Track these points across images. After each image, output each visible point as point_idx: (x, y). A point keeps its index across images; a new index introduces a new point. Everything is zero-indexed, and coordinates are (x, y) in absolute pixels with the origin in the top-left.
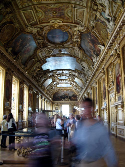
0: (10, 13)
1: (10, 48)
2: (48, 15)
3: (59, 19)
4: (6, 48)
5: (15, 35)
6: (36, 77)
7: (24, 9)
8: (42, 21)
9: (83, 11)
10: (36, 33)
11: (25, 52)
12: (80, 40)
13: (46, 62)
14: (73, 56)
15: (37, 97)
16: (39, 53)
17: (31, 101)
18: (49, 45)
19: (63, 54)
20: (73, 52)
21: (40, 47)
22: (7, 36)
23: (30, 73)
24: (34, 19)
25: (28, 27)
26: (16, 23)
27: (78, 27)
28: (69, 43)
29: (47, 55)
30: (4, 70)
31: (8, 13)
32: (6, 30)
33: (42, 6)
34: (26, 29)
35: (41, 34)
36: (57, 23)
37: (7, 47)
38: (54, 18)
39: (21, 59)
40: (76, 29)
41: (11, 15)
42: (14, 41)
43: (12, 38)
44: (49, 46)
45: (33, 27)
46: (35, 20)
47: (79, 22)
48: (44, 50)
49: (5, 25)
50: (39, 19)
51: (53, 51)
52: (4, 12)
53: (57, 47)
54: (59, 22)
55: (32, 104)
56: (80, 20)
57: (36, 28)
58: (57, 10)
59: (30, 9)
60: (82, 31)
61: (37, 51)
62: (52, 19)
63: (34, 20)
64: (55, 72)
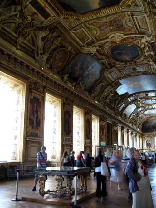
0: (58, 36)
1: (66, 75)
2: (104, 30)
3: (118, 32)
4: (61, 76)
5: (70, 59)
6: (110, 104)
7: (73, 29)
8: (99, 38)
9: (144, 18)
10: (96, 53)
11: (88, 76)
12: (154, 53)
13: (120, 84)
14: (153, 73)
15: (115, 128)
16: (107, 75)
17: (104, 134)
18: (117, 64)
19: (139, 72)
20: (151, 69)
21: (106, 67)
22: (60, 62)
23: (101, 100)
24: (88, 37)
25: (84, 48)
26: (68, 46)
27: (146, 38)
28: (142, 58)
29: (119, 76)
30: (61, 101)
31: (56, 38)
32: (58, 56)
33: (93, 22)
34: (82, 50)
35: (102, 53)
36: (117, 37)
37: (62, 74)
38: (113, 33)
39: (84, 85)
40: (143, 41)
41: (59, 39)
42: (70, 66)
43: (68, 63)
44: (117, 66)
45: (89, 46)
46: (91, 39)
47: (145, 31)
48: (112, 71)
49: (55, 51)
50: (95, 37)
51: (126, 71)
52: (51, 37)
53: (128, 65)
54: (119, 36)
55: (105, 137)
56: (145, 28)
57: (94, 48)
58: (113, 23)
59: (81, 28)
60: (152, 42)
61: (103, 73)
62: (111, 34)
63: (89, 39)
64: (136, 95)
